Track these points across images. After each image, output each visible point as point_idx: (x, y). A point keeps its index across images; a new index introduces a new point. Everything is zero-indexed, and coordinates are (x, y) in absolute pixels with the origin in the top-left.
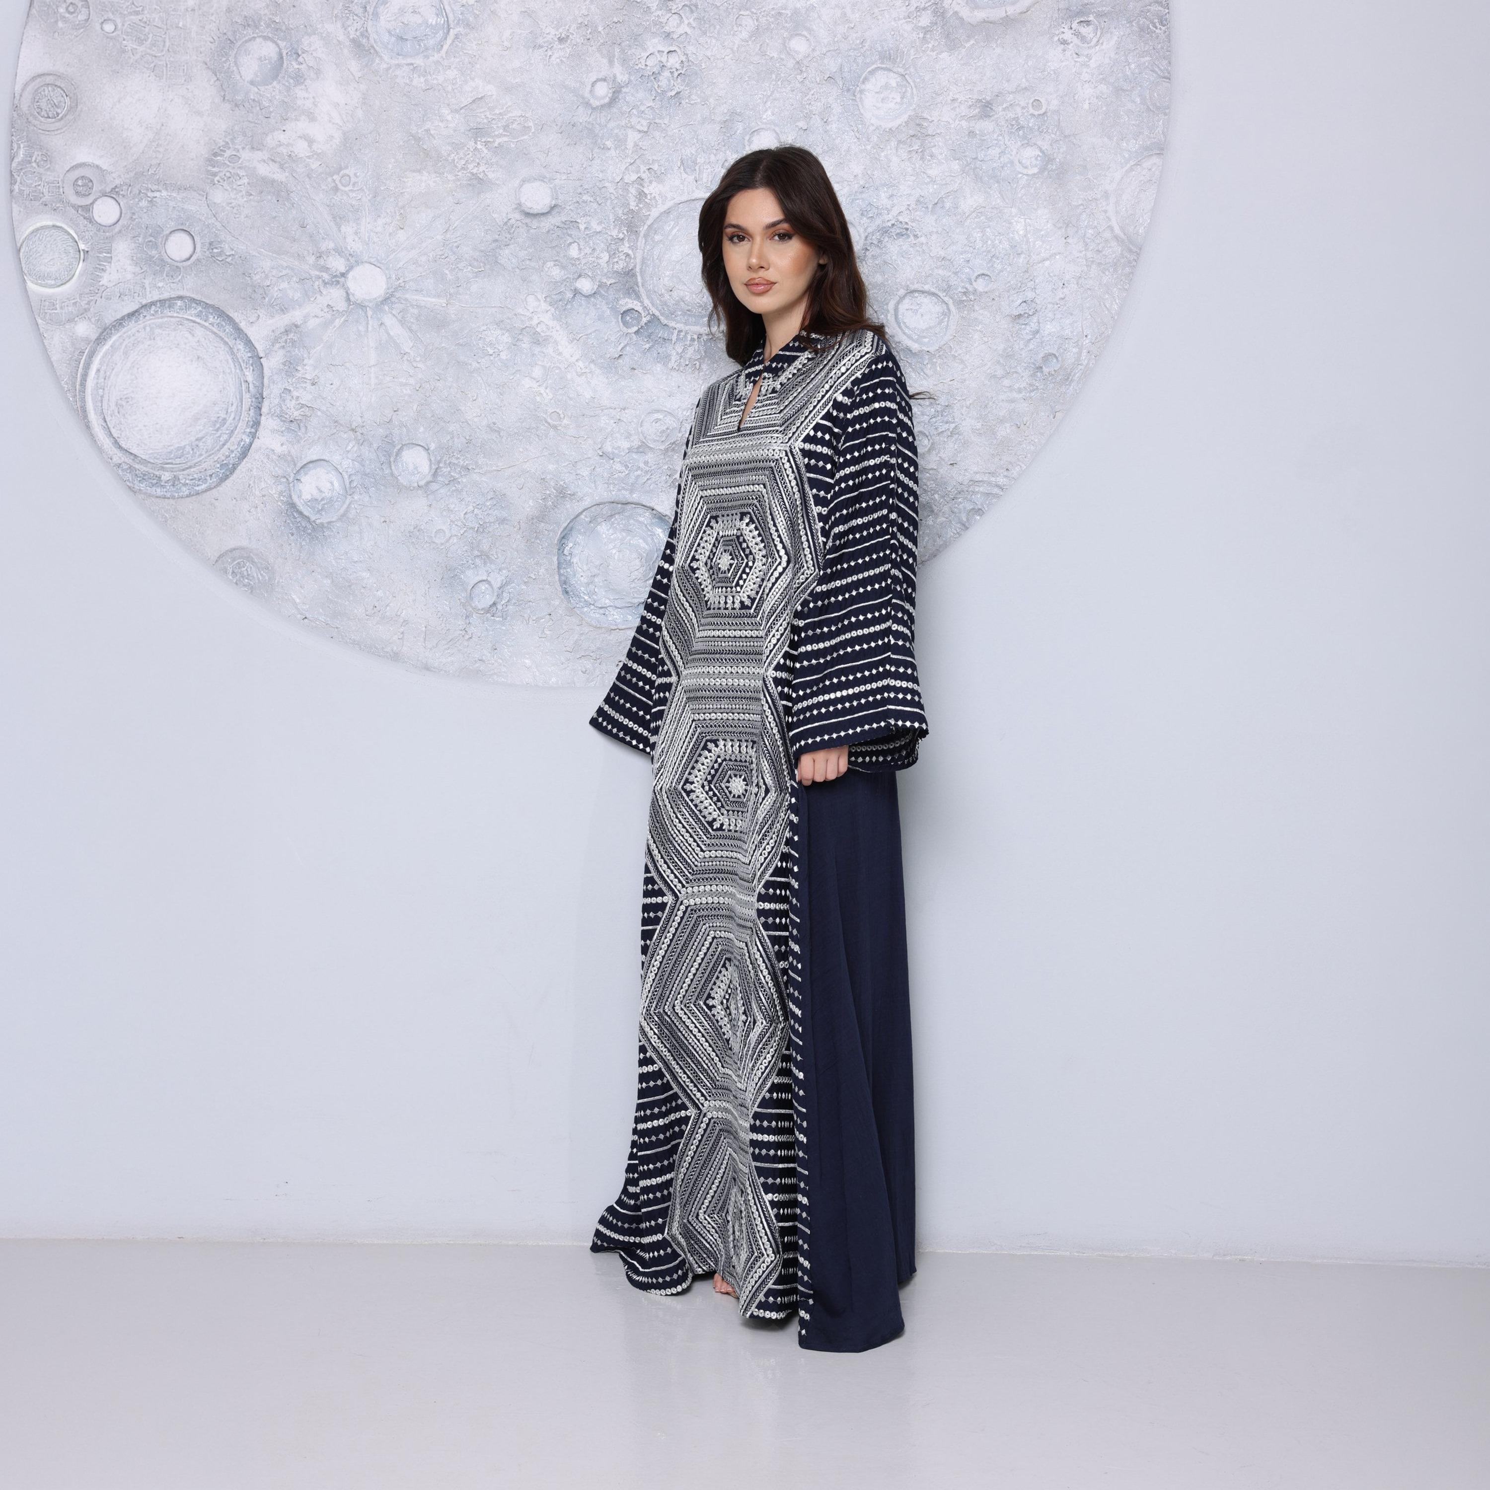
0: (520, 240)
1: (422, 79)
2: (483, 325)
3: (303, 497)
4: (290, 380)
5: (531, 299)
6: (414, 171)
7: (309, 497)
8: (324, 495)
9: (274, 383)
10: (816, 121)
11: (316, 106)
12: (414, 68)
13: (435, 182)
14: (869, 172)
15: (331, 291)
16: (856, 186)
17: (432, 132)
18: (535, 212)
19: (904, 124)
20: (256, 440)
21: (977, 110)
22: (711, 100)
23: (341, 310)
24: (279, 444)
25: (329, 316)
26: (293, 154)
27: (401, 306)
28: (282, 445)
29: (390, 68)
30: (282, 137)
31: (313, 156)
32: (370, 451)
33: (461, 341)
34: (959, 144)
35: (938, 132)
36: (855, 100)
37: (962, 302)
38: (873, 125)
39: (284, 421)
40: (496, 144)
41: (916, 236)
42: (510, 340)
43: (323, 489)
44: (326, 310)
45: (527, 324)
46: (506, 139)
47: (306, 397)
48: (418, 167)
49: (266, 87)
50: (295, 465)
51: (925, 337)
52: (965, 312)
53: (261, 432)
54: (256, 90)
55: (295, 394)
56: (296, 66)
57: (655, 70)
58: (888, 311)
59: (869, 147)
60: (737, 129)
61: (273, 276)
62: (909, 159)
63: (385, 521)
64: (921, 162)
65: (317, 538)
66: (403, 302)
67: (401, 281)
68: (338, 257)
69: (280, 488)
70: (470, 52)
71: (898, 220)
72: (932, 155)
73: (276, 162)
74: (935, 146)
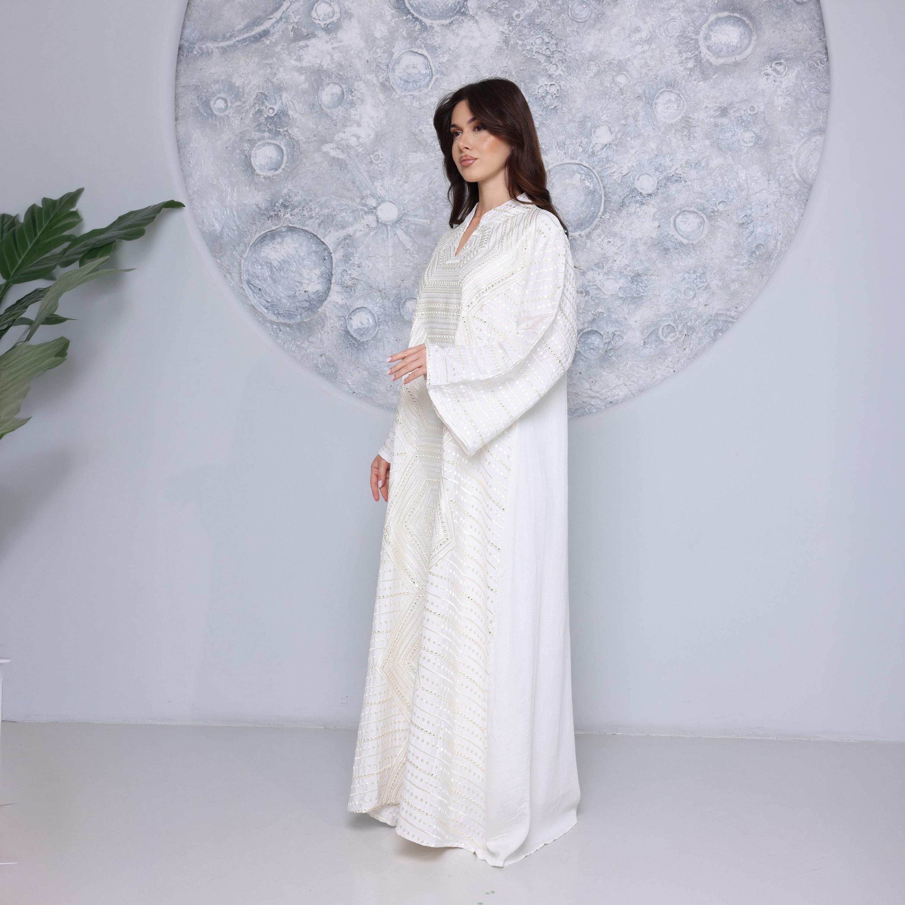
1: (418, 103)
3: (353, 327)
4: (346, 265)
6: (413, 152)
7: (356, 328)
8: (364, 326)
9: (338, 266)
10: (631, 120)
11: (361, 118)
12: (414, 97)
13: (424, 157)
14: (660, 147)
15: (369, 217)
16: (653, 155)
17: (423, 131)
19: (679, 121)
20: (328, 297)
21: (719, 112)
22: (574, 110)
23: (374, 227)
25: (367, 230)
26: (349, 145)
27: (406, 224)
28: (342, 299)
29: (401, 97)
30: (343, 135)
31: (359, 145)
32: (388, 302)
34: (709, 131)
35: (698, 124)
36: (652, 108)
37: (711, 216)
38: (662, 121)
39: (343, 287)
43: (364, 323)
44: (366, 227)
47: (355, 274)
48: (416, 150)
49: (335, 109)
50: (349, 310)
51: (690, 236)
52: (713, 222)
53: (332, 293)
54: (330, 111)
55: (349, 272)
56: (351, 98)
57: (543, 94)
58: (670, 222)
59: (660, 134)
60: (588, 125)
61: (338, 210)
62: (682, 140)
63: (397, 340)
64: (688, 141)
65: (360, 349)
66: (407, 222)
67: (406, 211)
68: (372, 199)
69: (341, 322)
70: (444, 88)
71: (675, 173)
72: (694, 137)
73: (340, 149)
74: (696, 132)
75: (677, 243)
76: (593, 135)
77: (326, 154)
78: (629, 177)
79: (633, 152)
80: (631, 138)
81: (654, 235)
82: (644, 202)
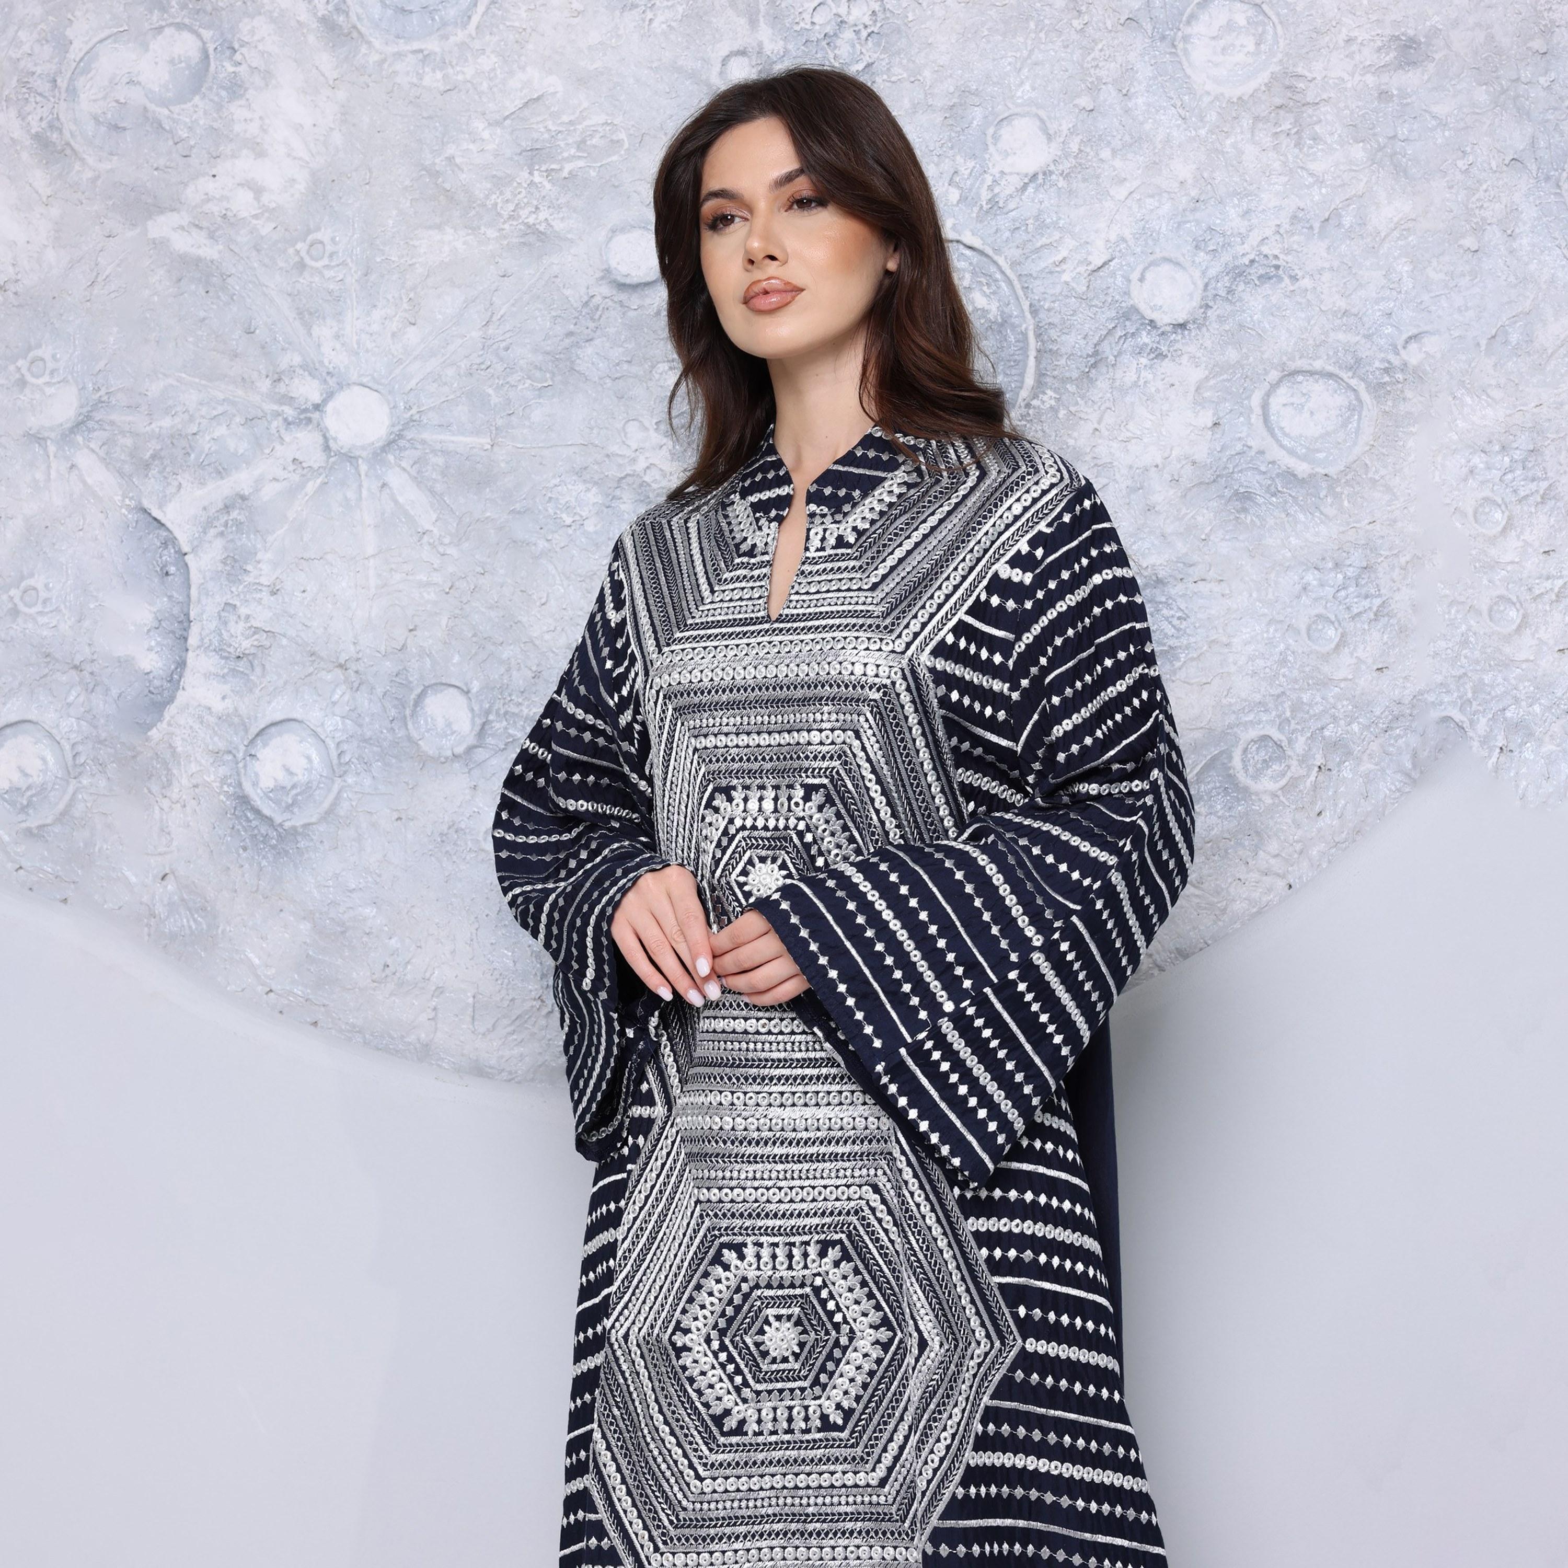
0: (611, 330)
1: (439, 75)
2: (554, 477)
3: (262, 785)
4: (234, 589)
5: (632, 428)
6: (430, 228)
7: (271, 784)
8: (295, 779)
9: (207, 594)
10: (1109, 95)
11: (265, 131)
12: (425, 57)
13: (465, 243)
14: (1206, 175)
15: (299, 435)
16: (1184, 200)
17: (458, 160)
18: (635, 280)
19: (1263, 88)
20: (180, 692)
21: (1392, 55)
22: (927, 73)
23: (316, 466)
24: (219, 697)
25: (296, 478)
26: (229, 214)
27: (417, 454)
28: (224, 698)
29: (385, 60)
30: (211, 186)
31: (262, 214)
32: (370, 701)
33: (518, 506)
34: (1363, 116)
35: (1325, 96)
36: (1175, 54)
37: (1383, 385)
38: (1208, 93)
39: (226, 658)
40: (565, 174)
41: (1294, 278)
42: (599, 499)
43: (294, 770)
44: (291, 468)
45: (628, 470)
46: (581, 163)
47: (262, 616)
48: (438, 220)
49: (183, 106)
50: (246, 731)
51: (1318, 451)
52: (1390, 403)
53: (189, 679)
54: (166, 112)
55: (243, 611)
56: (231, 69)
57: (829, 29)
58: (1251, 410)
59: (1203, 132)
60: (973, 119)
61: (203, 417)
62: (1276, 147)
63: (399, 819)
64: (1297, 151)
65: (286, 852)
66: (419, 446)
67: (414, 411)
68: (309, 378)
69: (223, 771)
70: (517, 24)
71: (1260, 253)
72: (1315, 138)
73: (201, 228)
74: (1320, 121)
75: (1278, 475)
76: (992, 149)
77: (160, 245)
78: (1113, 274)
79: (1121, 192)
80: (1114, 152)
81: (1201, 454)
82: (1164, 349)
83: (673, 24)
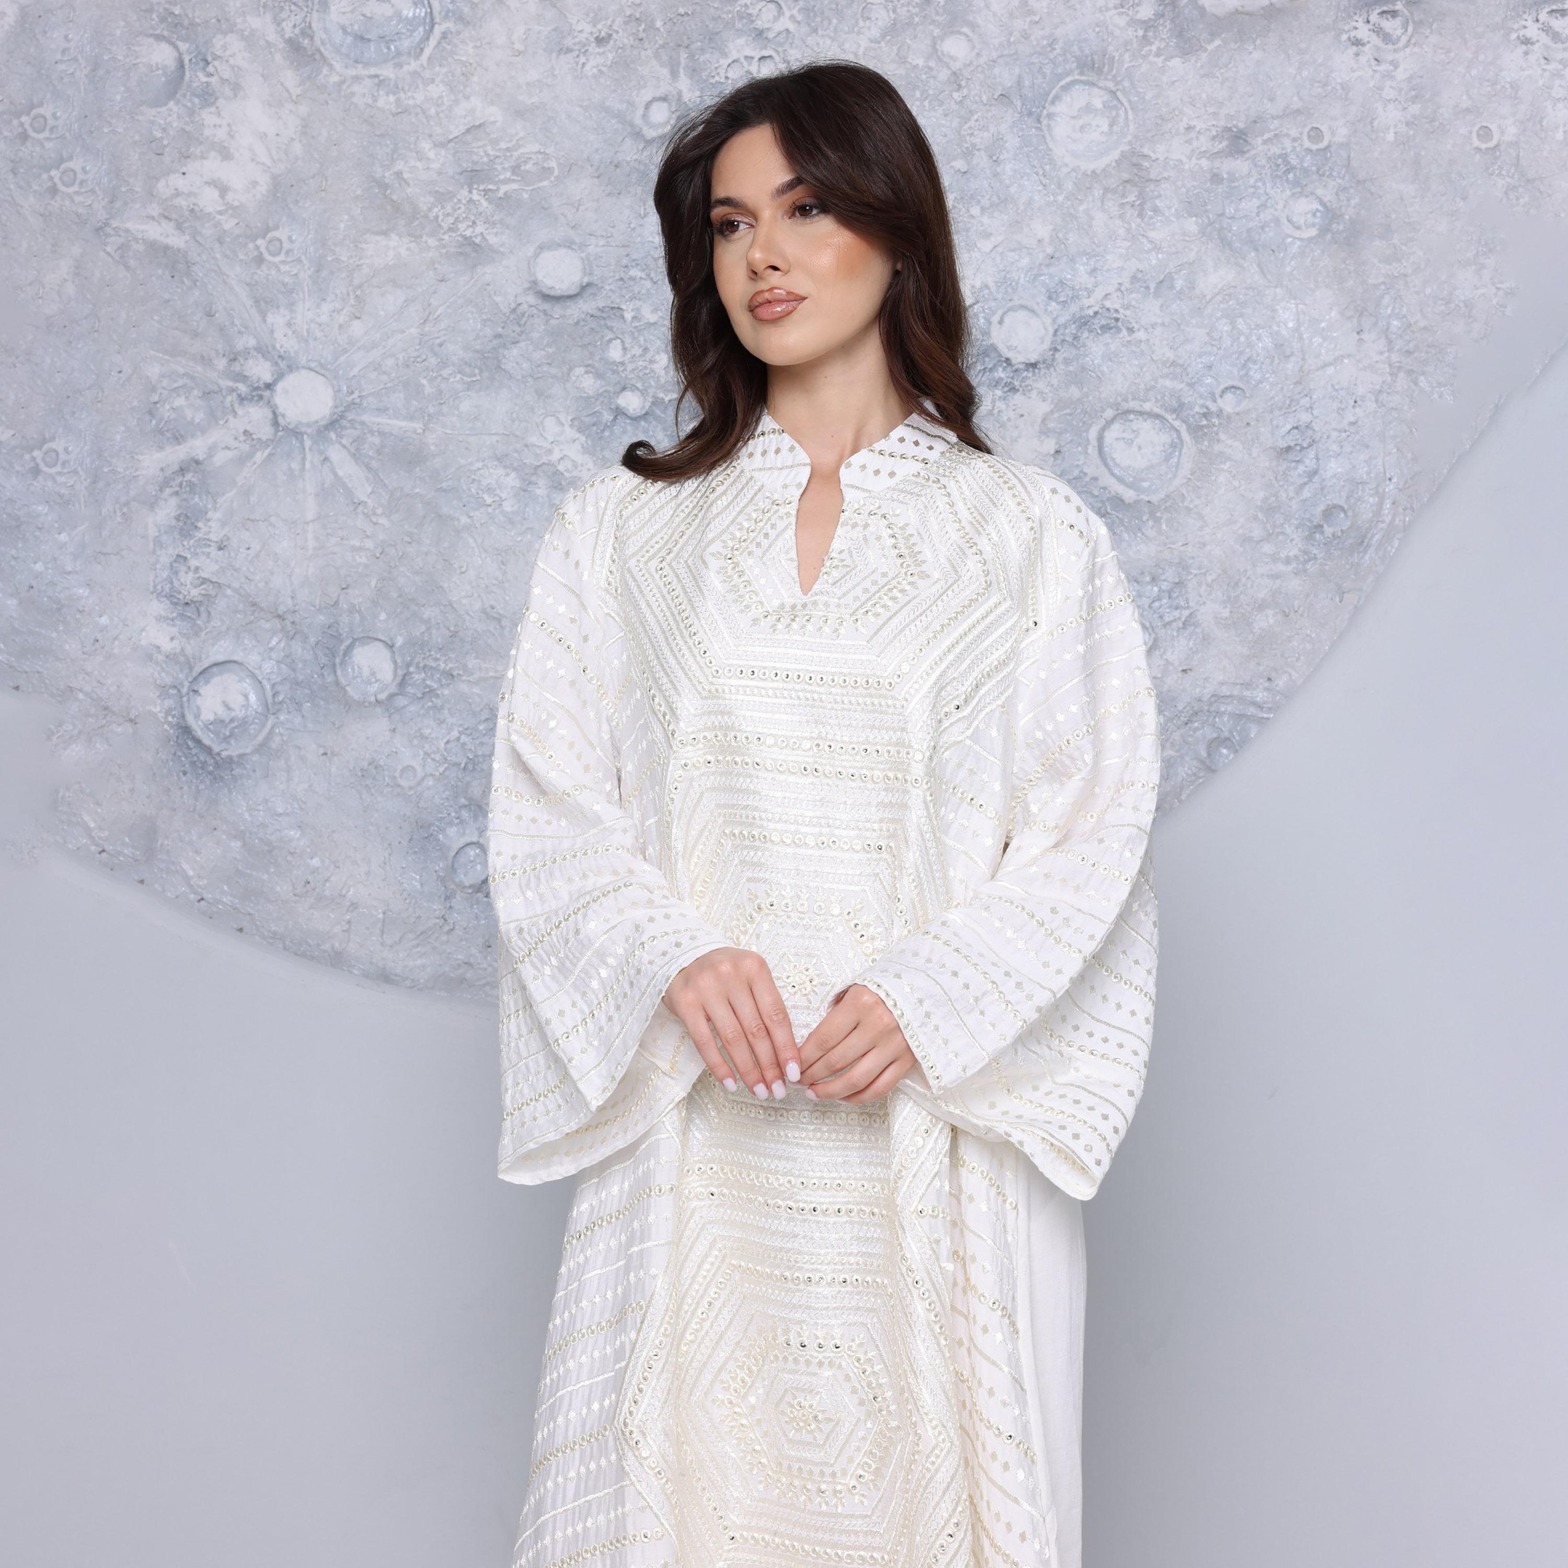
0: (535, 335)
1: (392, 98)
2: (478, 461)
3: (203, 717)
4: (185, 543)
6: (377, 233)
7: (211, 717)
8: (233, 714)
9: (161, 547)
10: (981, 160)
11: (232, 137)
12: (381, 82)
13: (408, 249)
14: (1060, 235)
15: (251, 410)
16: (1041, 256)
17: (406, 176)
18: (559, 293)
19: (1114, 164)
21: (1225, 143)
23: (264, 438)
24: (168, 639)
25: (246, 447)
26: (196, 208)
27: (356, 433)
28: (172, 639)
29: (343, 82)
30: (181, 183)
31: (226, 211)
32: (303, 649)
33: (444, 485)
34: (1197, 194)
35: (1166, 175)
36: (1040, 129)
37: (1201, 428)
38: (1066, 165)
39: (176, 604)
40: (501, 194)
42: (517, 483)
43: (232, 705)
44: (242, 438)
45: (544, 460)
46: (515, 186)
47: (209, 569)
48: (384, 227)
49: (159, 109)
50: (191, 669)
51: (1143, 480)
52: (1206, 443)
54: (144, 114)
55: (193, 563)
56: (204, 79)
58: (1088, 441)
59: (1060, 198)
61: (164, 388)
62: (1121, 217)
63: (325, 754)
64: (1139, 220)
65: (222, 778)
66: (358, 426)
67: (355, 395)
68: (261, 360)
69: (168, 703)
70: (464, 58)
71: (1103, 307)
72: (1156, 210)
73: (170, 220)
74: (1160, 196)
75: (1108, 499)
79: (986, 245)
80: (983, 209)
82: (1017, 383)
83: (604, 69)
